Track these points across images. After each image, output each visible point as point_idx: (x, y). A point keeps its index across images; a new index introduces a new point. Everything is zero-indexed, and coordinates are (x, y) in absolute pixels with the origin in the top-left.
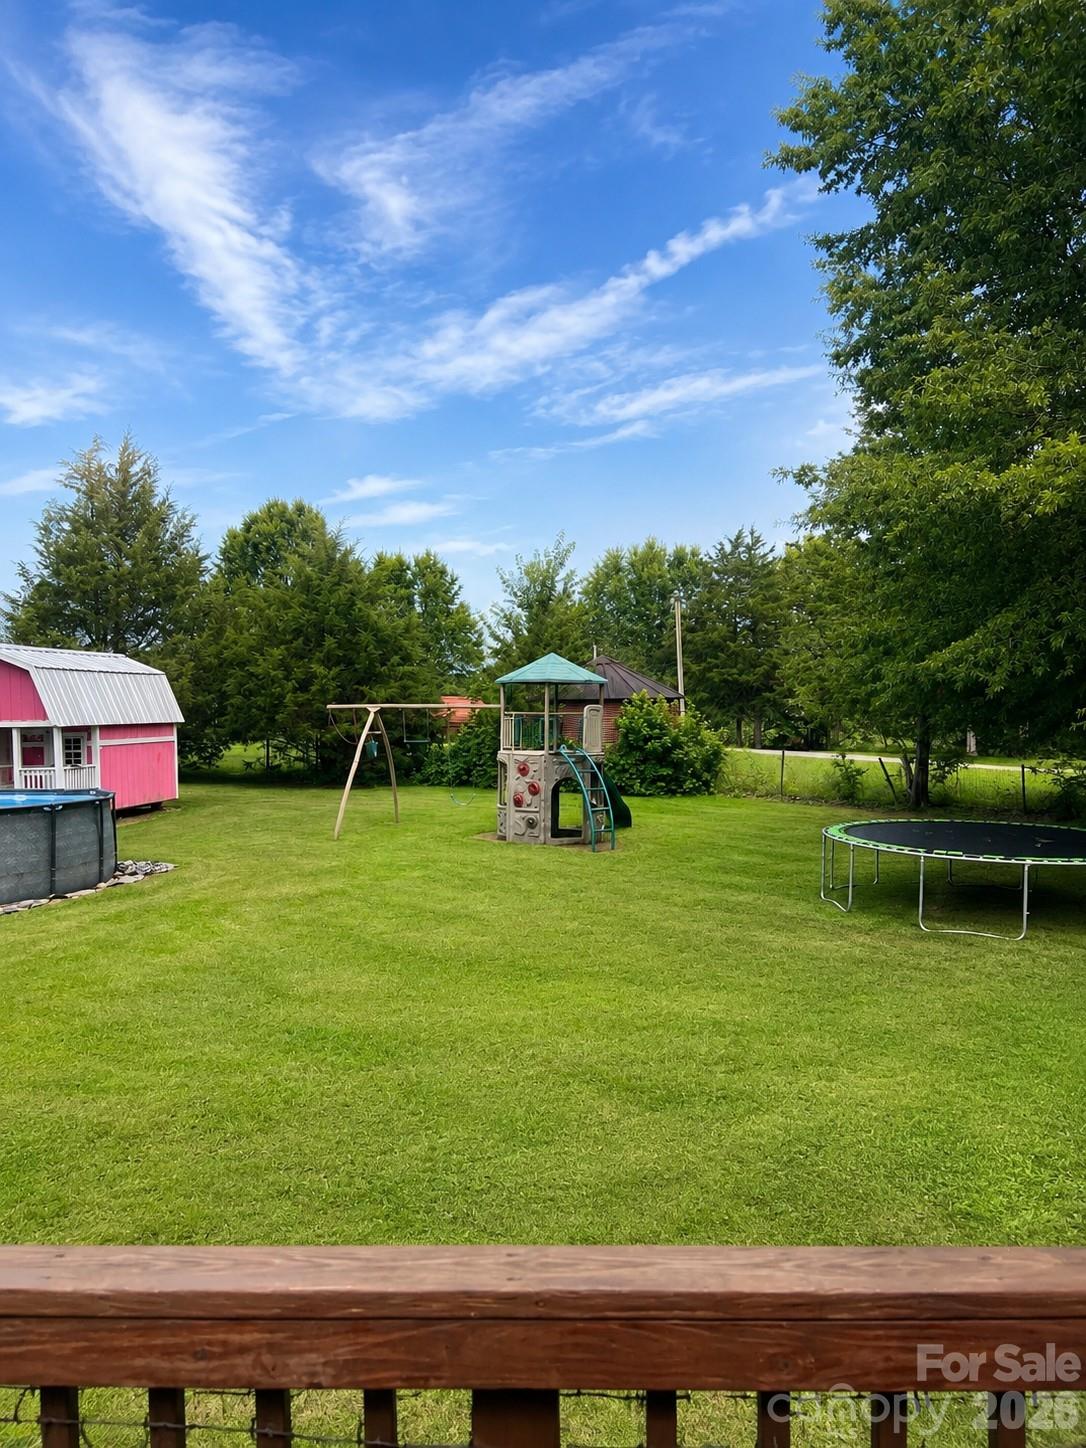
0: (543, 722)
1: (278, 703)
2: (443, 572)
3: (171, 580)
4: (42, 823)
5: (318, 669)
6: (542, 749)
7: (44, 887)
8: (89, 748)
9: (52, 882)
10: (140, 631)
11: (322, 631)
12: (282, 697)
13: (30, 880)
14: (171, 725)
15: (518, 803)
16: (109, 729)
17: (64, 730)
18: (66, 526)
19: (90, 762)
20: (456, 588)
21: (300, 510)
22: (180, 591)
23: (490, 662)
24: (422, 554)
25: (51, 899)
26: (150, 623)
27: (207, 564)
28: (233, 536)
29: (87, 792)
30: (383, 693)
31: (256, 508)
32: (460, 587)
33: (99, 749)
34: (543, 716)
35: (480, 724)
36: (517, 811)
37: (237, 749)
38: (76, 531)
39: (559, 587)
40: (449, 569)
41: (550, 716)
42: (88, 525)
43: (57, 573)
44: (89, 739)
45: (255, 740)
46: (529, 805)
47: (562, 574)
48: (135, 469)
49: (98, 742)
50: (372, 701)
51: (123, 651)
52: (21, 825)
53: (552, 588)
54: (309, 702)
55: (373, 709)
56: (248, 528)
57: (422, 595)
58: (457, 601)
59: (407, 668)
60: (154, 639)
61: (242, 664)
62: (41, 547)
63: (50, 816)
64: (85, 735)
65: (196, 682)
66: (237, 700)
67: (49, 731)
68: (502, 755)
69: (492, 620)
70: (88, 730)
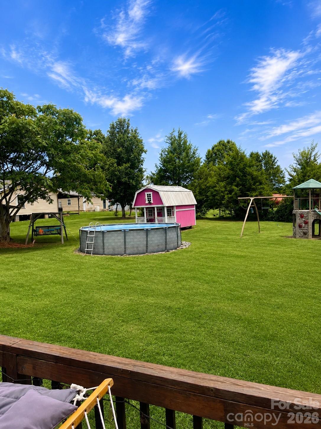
0: (309, 201)
1: (223, 198)
2: (271, 157)
3: (193, 165)
4: (163, 232)
5: (234, 187)
6: (309, 209)
7: (164, 249)
8: (173, 212)
9: (166, 247)
10: (185, 180)
11: (235, 176)
12: (224, 196)
13: (161, 247)
14: (194, 205)
15: (300, 226)
16: (178, 207)
17: (167, 207)
18: (166, 153)
19: (173, 216)
20: (276, 161)
21: (228, 142)
22: (195, 168)
23: (288, 183)
24: (264, 151)
25: (166, 252)
26: (187, 177)
27: (202, 160)
28: (209, 152)
29: (173, 224)
30: (254, 194)
31: (216, 143)
32: (277, 161)
33: (176, 212)
34: (309, 199)
35: (285, 202)
36: (300, 229)
37: (211, 211)
38: (168, 154)
39: (312, 158)
40: (273, 156)
41: (311, 199)
42: (171, 152)
43: (164, 166)
44: (173, 209)
45: (216, 208)
46: (304, 228)
47: (313, 154)
48: (182, 136)
49: (176, 210)
50: (252, 196)
51: (180, 186)
52: (158, 232)
53: (310, 158)
54: (232, 197)
55: (252, 199)
56: (213, 149)
57: (264, 164)
58: (276, 165)
59: (261, 186)
60: (188, 182)
61: (213, 188)
62: (160, 159)
63: (165, 230)
64: (172, 208)
65: (200, 193)
66: (211, 198)
67: (164, 207)
68: (294, 212)
69: (289, 169)
70: (173, 207)
